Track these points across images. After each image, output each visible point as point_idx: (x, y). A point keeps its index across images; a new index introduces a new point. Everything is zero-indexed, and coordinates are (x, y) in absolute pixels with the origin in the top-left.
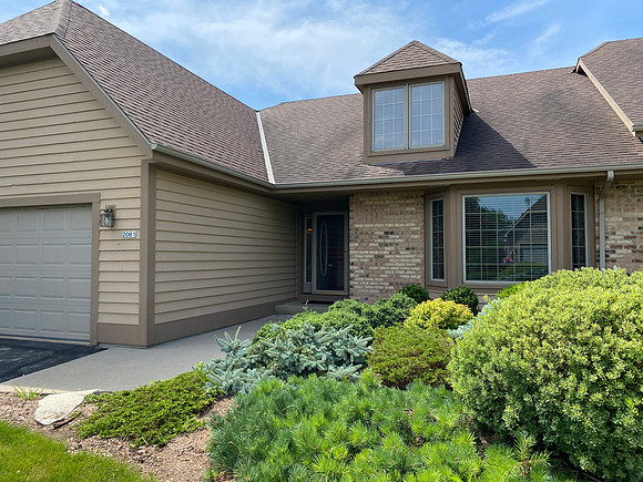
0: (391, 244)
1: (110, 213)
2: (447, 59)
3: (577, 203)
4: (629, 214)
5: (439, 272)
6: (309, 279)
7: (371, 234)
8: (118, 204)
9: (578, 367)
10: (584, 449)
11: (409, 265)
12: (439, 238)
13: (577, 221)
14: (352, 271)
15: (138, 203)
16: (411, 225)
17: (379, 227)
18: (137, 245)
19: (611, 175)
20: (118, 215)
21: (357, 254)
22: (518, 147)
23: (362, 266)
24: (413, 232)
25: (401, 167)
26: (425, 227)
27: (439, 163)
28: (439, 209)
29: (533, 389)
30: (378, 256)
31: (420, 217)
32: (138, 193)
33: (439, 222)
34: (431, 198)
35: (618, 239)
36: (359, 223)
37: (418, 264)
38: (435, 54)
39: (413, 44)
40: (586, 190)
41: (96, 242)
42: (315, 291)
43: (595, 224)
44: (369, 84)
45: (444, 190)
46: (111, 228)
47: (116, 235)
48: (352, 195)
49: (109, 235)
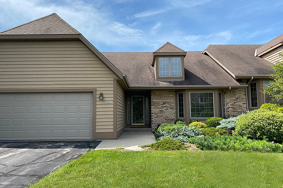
0: (165, 107)
1: (101, 95)
3: (220, 95)
5: (181, 115)
6: (129, 119)
7: (158, 103)
8: (104, 92)
11: (171, 113)
12: (181, 105)
13: (220, 100)
14: (152, 116)
15: (112, 92)
16: (172, 101)
17: (161, 101)
18: (112, 106)
19: (230, 88)
20: (104, 96)
21: (154, 110)
23: (156, 114)
24: (172, 103)
25: (170, 82)
26: (176, 101)
27: (181, 82)
28: (181, 96)
30: (161, 111)
31: (174, 98)
32: (112, 89)
33: (181, 100)
34: (179, 94)
35: (229, 105)
36: (154, 100)
37: (174, 113)
39: (168, 43)
40: (221, 92)
41: (95, 105)
42: (132, 124)
43: (223, 101)
44: (157, 56)
45: (184, 90)
46: (102, 100)
47: (104, 103)
48: (152, 90)
49: (100, 103)
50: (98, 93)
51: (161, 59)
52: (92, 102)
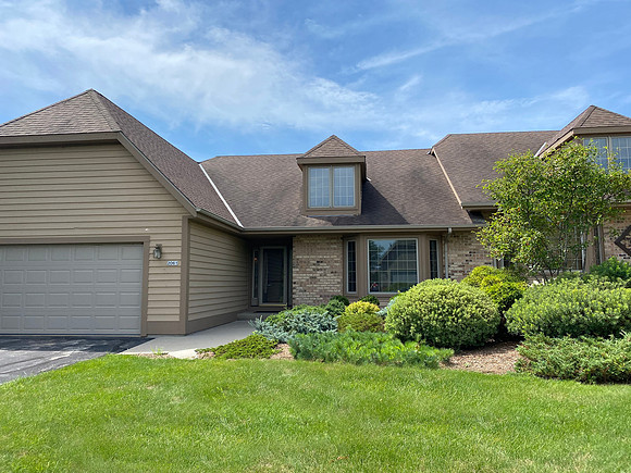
0: (321, 270)
1: (159, 248)
2: (357, 152)
3: (433, 245)
4: (461, 253)
5: (352, 287)
6: (256, 295)
7: (307, 262)
8: (164, 244)
9: (435, 309)
10: (437, 335)
11: (333, 282)
12: (352, 266)
13: (433, 256)
14: (295, 288)
15: (179, 243)
16: (335, 257)
17: (313, 258)
18: (179, 270)
19: (450, 230)
20: (164, 250)
21: (298, 276)
22: (398, 209)
23: (301, 284)
24: (336, 262)
25: (329, 219)
26: (343, 259)
27: (352, 218)
28: (352, 247)
29: (420, 319)
30: (312, 278)
31: (340, 252)
32: (180, 237)
33: (352, 256)
34: (348, 241)
35: (455, 267)
36: (299, 255)
37: (339, 283)
38: (348, 147)
39: (333, 138)
40: (438, 238)
41: (146, 267)
42: (261, 304)
43: (442, 258)
44: (306, 164)
45: (356, 235)
46: (159, 259)
47: (163, 263)
48: (295, 235)
49: (157, 264)
50: (153, 244)
51: (313, 171)
52: (141, 262)
